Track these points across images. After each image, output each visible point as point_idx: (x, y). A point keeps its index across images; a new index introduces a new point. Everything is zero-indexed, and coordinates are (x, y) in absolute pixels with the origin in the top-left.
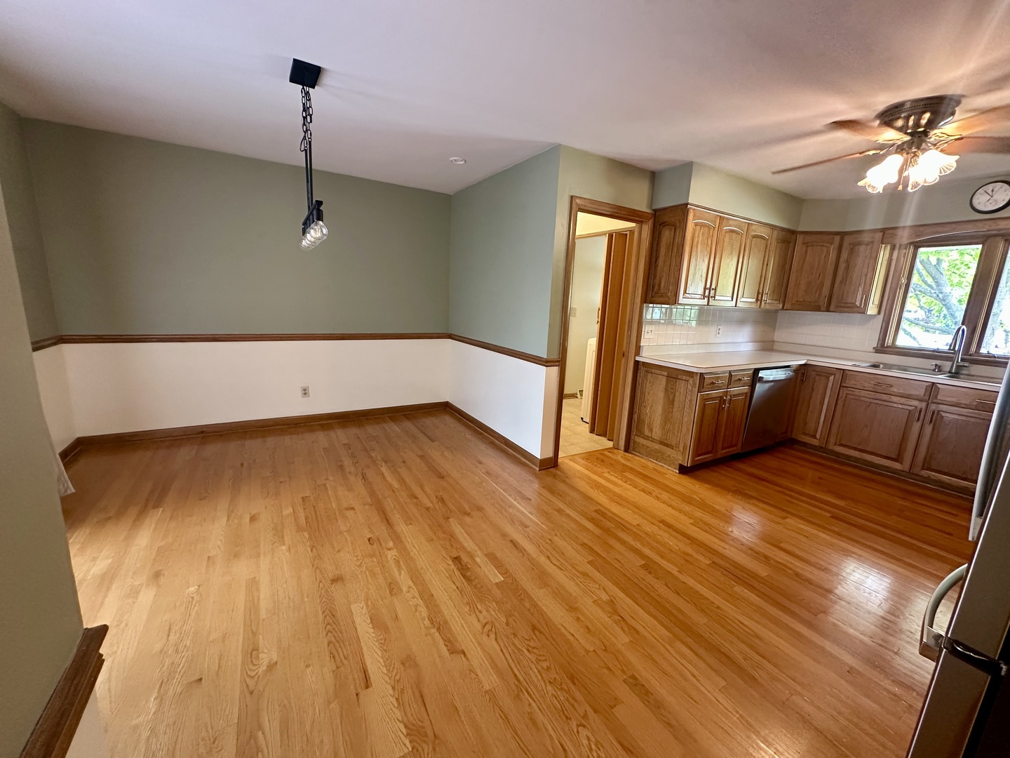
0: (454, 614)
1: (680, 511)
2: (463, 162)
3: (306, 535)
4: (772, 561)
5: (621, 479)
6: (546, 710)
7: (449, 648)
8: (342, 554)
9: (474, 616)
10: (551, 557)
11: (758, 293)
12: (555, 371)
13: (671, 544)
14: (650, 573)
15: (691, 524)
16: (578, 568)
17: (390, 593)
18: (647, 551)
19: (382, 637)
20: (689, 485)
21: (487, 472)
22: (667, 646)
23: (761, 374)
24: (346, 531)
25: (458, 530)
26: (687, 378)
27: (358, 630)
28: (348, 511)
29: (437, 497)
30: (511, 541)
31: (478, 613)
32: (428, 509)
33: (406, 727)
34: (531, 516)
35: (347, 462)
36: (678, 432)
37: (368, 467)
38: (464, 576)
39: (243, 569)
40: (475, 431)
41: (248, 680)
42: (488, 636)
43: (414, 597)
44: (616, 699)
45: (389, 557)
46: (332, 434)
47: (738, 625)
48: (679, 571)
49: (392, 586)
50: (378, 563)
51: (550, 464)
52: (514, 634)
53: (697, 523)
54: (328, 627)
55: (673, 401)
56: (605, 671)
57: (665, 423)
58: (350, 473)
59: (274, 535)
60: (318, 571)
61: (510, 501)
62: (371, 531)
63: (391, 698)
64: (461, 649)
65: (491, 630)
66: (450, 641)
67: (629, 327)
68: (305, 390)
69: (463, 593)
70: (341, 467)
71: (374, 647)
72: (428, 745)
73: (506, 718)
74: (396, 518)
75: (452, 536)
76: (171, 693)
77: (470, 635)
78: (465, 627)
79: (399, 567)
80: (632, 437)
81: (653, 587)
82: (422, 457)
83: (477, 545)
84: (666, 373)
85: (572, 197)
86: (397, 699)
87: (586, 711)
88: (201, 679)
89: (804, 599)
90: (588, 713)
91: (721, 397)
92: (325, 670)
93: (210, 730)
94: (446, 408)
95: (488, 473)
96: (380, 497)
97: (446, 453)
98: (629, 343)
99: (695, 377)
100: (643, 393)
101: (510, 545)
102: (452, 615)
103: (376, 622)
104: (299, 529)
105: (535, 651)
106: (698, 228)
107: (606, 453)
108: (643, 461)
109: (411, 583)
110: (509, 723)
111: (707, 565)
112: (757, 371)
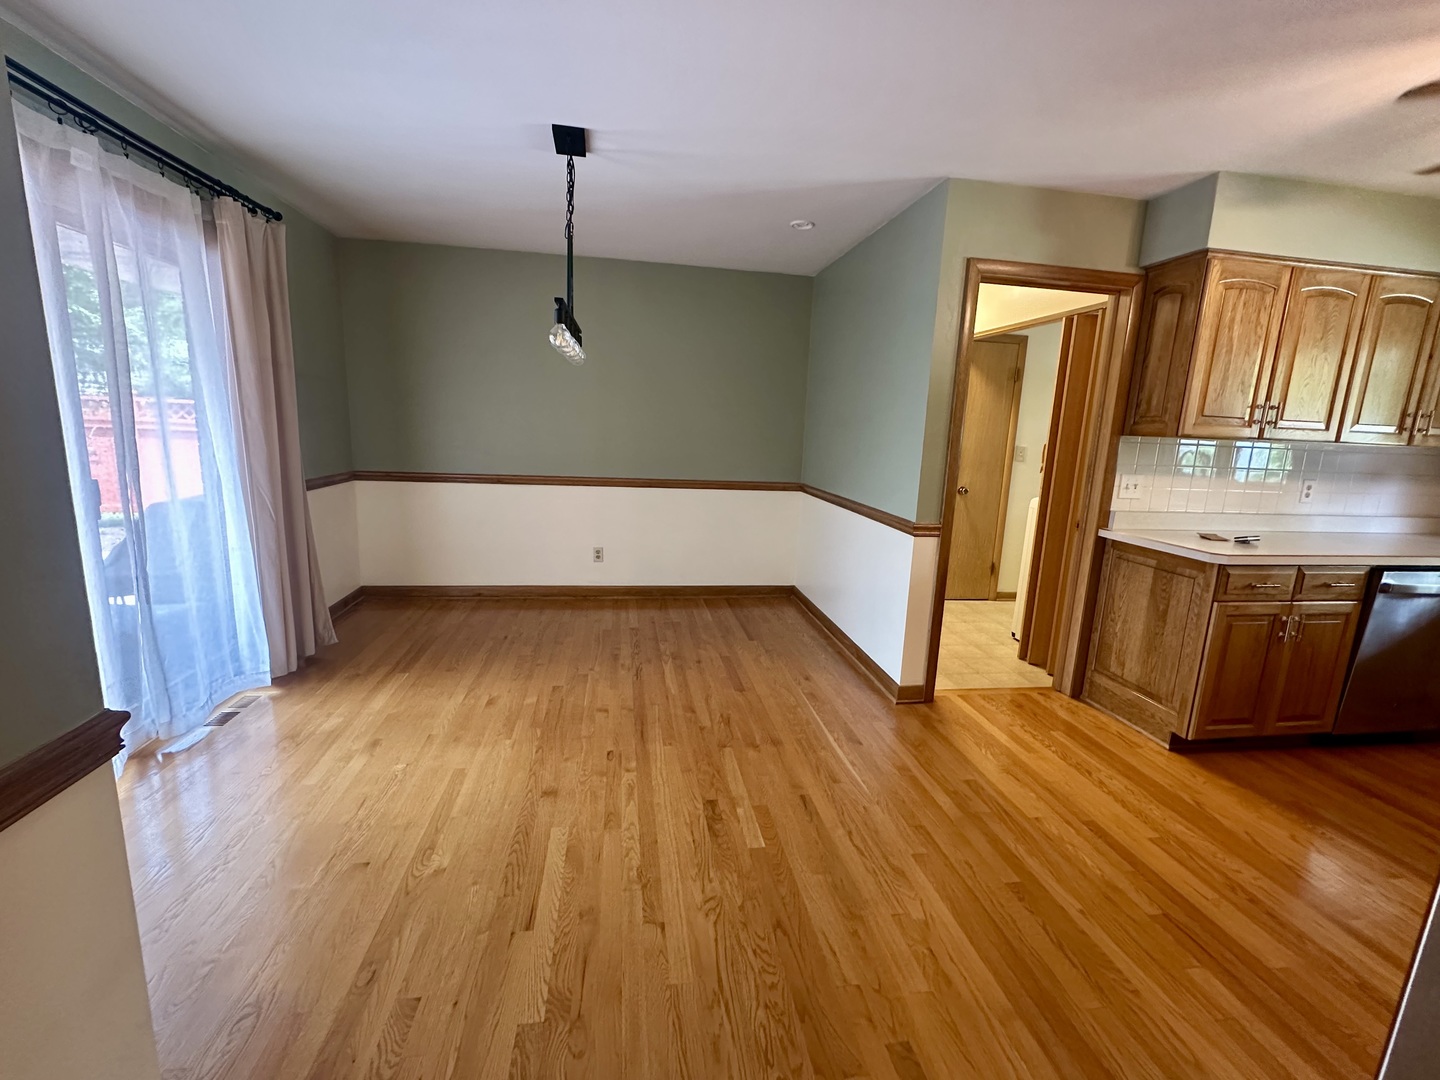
0: (674, 874)
1: (1138, 814)
2: (810, 227)
3: (539, 732)
4: (1310, 946)
5: (1042, 741)
6: (742, 1041)
7: (647, 914)
8: (569, 764)
9: (698, 883)
10: (854, 833)
11: (1404, 415)
12: (931, 544)
13: (1089, 862)
14: (1021, 900)
15: (1151, 840)
16: (891, 858)
17: (605, 825)
18: (1032, 863)
19: (570, 875)
20: (1180, 772)
21: (812, 694)
22: (996, 1023)
23: (1387, 579)
24: (585, 737)
25: (730, 763)
26: (1194, 573)
27: (547, 859)
28: (599, 714)
29: (722, 716)
30: (803, 797)
31: (706, 881)
32: (702, 729)
33: (550, 991)
34: (850, 767)
35: (626, 651)
36: (1171, 673)
37: (649, 661)
38: (710, 828)
39: (457, 757)
40: (820, 631)
41: (410, 878)
42: (707, 915)
43: (632, 838)
44: (860, 1066)
45: (624, 779)
46: (623, 614)
47: (1165, 1036)
48: (1081, 912)
49: (612, 817)
50: (607, 785)
51: (920, 697)
52: (745, 925)
53: (1163, 841)
54: (516, 846)
55: (1165, 612)
56: (864, 1022)
57: (1148, 654)
58: (623, 665)
59: (505, 725)
60: (533, 778)
61: (827, 740)
62: (616, 743)
63: (548, 951)
64: (661, 920)
65: (714, 909)
66: (652, 907)
67: (1088, 476)
68: (598, 552)
69: (698, 850)
70: (616, 657)
71: (556, 885)
72: (565, 1025)
73: (680, 1028)
74: (655, 732)
75: (719, 772)
76: (337, 868)
77: (682, 908)
78: (680, 893)
79: (630, 795)
80: (1089, 674)
81: (1014, 922)
82: (726, 660)
83: (749, 791)
84: (1153, 562)
85: (969, 260)
86: (554, 955)
87: (802, 1064)
88: (368, 864)
89: (1358, 1036)
90: (804, 1068)
91: (1275, 615)
92: (491, 893)
93: (354, 920)
94: (789, 596)
95: (812, 696)
96: (647, 702)
97: (762, 659)
98: (1087, 507)
99: (1208, 573)
100: (1111, 596)
101: (799, 801)
102: (670, 875)
103: (572, 855)
104: (534, 724)
105: (764, 956)
106: (1234, 293)
107: (1035, 695)
108: (1103, 718)
109: (636, 820)
110: (681, 1036)
111: (1151, 917)
112: (1376, 572)
